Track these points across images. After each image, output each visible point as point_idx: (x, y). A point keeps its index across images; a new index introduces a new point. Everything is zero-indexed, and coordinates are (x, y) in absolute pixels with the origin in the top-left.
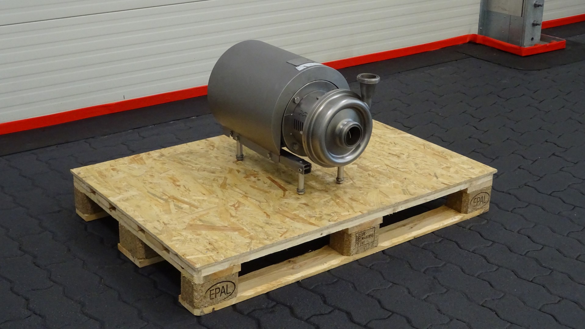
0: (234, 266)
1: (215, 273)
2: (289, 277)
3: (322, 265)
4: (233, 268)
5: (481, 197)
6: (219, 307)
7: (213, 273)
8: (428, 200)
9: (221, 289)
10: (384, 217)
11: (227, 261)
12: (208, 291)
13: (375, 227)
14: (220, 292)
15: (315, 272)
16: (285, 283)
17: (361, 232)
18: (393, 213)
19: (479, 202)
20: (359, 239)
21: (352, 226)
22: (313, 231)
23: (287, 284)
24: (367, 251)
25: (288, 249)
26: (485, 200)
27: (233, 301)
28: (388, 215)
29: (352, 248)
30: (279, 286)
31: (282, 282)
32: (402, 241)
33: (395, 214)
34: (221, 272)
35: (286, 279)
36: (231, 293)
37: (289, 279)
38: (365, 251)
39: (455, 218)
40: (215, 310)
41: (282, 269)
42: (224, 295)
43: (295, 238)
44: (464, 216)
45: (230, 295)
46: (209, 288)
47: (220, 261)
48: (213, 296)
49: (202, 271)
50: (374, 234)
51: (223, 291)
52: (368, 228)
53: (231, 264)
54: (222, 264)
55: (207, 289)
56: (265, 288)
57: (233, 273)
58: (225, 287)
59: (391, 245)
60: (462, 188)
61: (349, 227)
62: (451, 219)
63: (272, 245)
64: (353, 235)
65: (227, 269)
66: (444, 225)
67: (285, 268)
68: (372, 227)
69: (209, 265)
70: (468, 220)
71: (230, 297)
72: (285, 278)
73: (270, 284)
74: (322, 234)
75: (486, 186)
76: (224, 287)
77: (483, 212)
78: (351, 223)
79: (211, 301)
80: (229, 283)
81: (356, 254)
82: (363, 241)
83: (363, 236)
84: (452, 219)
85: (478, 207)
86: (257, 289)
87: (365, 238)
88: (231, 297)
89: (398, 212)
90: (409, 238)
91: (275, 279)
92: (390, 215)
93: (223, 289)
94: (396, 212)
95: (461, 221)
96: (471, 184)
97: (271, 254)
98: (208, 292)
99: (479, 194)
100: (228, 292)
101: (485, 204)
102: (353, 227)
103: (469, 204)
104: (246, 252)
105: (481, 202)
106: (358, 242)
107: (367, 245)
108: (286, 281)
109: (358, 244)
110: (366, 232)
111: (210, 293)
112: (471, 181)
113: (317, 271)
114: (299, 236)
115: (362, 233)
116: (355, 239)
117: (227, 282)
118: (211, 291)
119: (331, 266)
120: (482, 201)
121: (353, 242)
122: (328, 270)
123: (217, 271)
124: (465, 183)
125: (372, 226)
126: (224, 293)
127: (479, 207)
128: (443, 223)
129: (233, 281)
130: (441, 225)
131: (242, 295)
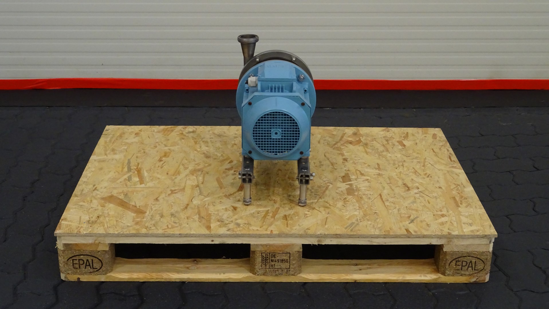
0: (99, 243)
1: (76, 244)
2: (174, 275)
3: (218, 274)
4: (99, 245)
5: (469, 262)
6: (85, 278)
7: (75, 244)
8: (374, 242)
9: (85, 262)
10: (304, 246)
11: (91, 236)
12: (70, 259)
13: (290, 253)
14: (85, 265)
15: (206, 279)
16: (166, 279)
17: (269, 253)
18: (318, 244)
19: (466, 267)
20: (267, 260)
21: (256, 243)
22: (200, 234)
23: (168, 280)
24: (279, 276)
25: (167, 244)
26: (476, 267)
27: (102, 278)
28: (311, 244)
29: (257, 267)
30: (159, 279)
31: (163, 276)
32: (335, 279)
33: (320, 246)
34: (84, 244)
35: (168, 275)
36: (98, 269)
37: (171, 276)
38: (276, 275)
39: (426, 276)
40: (81, 280)
41: (178, 265)
42: (90, 268)
43: (176, 235)
44: (440, 277)
45: (97, 271)
46: (71, 256)
47: (82, 233)
48: (77, 266)
49: (62, 238)
50: (289, 260)
51: (88, 264)
52: (280, 251)
53: (96, 240)
54: (85, 237)
55: (69, 257)
56: (141, 276)
57: (98, 250)
58: (91, 263)
59: (318, 280)
60: (435, 242)
61: (251, 243)
62: (419, 275)
63: (146, 235)
64: (257, 252)
65: (91, 245)
66: (405, 279)
67: (182, 265)
68: (285, 252)
69: (69, 235)
70: (447, 283)
71: (97, 272)
72: (168, 273)
73: (149, 275)
74: (213, 241)
75: (478, 250)
76: (89, 260)
77: (475, 281)
78: (254, 239)
79: (75, 270)
80: (94, 258)
81: (263, 275)
82: (273, 263)
83: (273, 258)
84: (421, 276)
85: (463, 272)
86: (132, 274)
87: (276, 262)
88: (99, 274)
89: (325, 245)
90: (348, 279)
91: (160, 271)
92: (313, 245)
93: (88, 262)
94: (323, 244)
95: (435, 282)
96: (450, 241)
97: (146, 244)
98: (70, 261)
99: (466, 256)
100: (94, 267)
101: (476, 271)
102: (257, 245)
103: (447, 265)
104: (113, 234)
105: (470, 268)
106: (265, 263)
107: (280, 271)
108: (168, 277)
109: (266, 265)
110: (277, 255)
111: (73, 263)
112: (450, 237)
113: (209, 279)
114: (180, 234)
115: (271, 254)
116: (261, 259)
117: (92, 257)
118: (73, 260)
119: (229, 279)
120: (472, 267)
121: (258, 260)
122: (224, 281)
123: (79, 243)
124: (440, 237)
125: (286, 250)
126: (89, 267)
127: (467, 273)
128: (404, 277)
129: (99, 258)
130: (401, 278)
131: (112, 275)
